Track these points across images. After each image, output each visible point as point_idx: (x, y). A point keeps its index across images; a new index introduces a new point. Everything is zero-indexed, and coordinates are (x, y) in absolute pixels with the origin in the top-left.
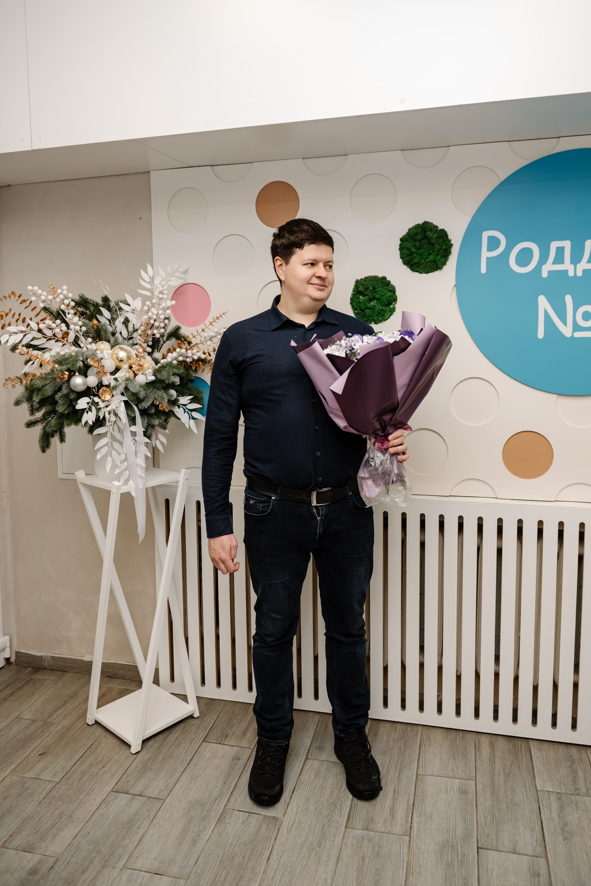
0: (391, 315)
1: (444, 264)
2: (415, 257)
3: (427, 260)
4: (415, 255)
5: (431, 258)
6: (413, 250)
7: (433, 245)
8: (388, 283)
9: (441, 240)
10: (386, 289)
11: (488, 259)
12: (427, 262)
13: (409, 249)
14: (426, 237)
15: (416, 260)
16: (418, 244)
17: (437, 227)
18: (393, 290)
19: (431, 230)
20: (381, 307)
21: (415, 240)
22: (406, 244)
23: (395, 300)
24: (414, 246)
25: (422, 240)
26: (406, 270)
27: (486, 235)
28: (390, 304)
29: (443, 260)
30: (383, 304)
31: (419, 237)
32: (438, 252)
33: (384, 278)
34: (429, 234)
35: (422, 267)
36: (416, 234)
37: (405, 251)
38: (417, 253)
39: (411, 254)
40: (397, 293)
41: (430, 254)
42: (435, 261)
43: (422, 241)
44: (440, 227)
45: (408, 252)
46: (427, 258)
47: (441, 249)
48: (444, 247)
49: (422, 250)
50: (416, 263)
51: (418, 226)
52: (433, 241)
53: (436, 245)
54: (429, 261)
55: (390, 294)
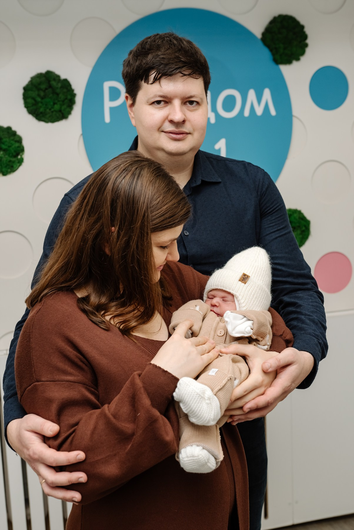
0: (20, 166)
1: (69, 113)
2: (41, 107)
3: (52, 110)
4: (40, 104)
5: (57, 107)
6: (39, 99)
7: (58, 94)
8: (14, 133)
9: (65, 90)
10: (13, 140)
11: (112, 109)
12: (52, 112)
13: (34, 99)
14: (50, 86)
15: (42, 110)
16: (42, 94)
17: (58, 77)
18: (19, 140)
19: (54, 80)
20: (9, 159)
21: (39, 89)
22: (30, 93)
23: (22, 150)
24: (39, 95)
25: (46, 89)
26: (31, 119)
27: (107, 85)
28: (18, 154)
29: (68, 109)
30: (11, 155)
31: (43, 87)
32: (63, 101)
33: (9, 128)
34: (53, 83)
35: (48, 116)
36: (40, 84)
37: (30, 101)
38: (42, 103)
39: (36, 103)
40: (25, 143)
41: (54, 104)
42: (60, 111)
43: (47, 91)
44: (63, 77)
45: (33, 101)
46: (53, 108)
47: (66, 99)
48: (69, 97)
49: (47, 100)
50: (41, 113)
51: (40, 76)
52: (58, 91)
53: (61, 95)
54: (55, 111)
55: (17, 145)
